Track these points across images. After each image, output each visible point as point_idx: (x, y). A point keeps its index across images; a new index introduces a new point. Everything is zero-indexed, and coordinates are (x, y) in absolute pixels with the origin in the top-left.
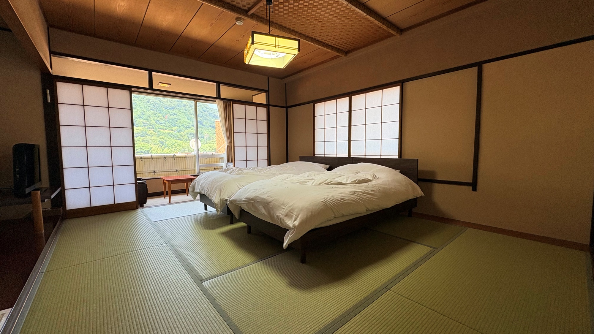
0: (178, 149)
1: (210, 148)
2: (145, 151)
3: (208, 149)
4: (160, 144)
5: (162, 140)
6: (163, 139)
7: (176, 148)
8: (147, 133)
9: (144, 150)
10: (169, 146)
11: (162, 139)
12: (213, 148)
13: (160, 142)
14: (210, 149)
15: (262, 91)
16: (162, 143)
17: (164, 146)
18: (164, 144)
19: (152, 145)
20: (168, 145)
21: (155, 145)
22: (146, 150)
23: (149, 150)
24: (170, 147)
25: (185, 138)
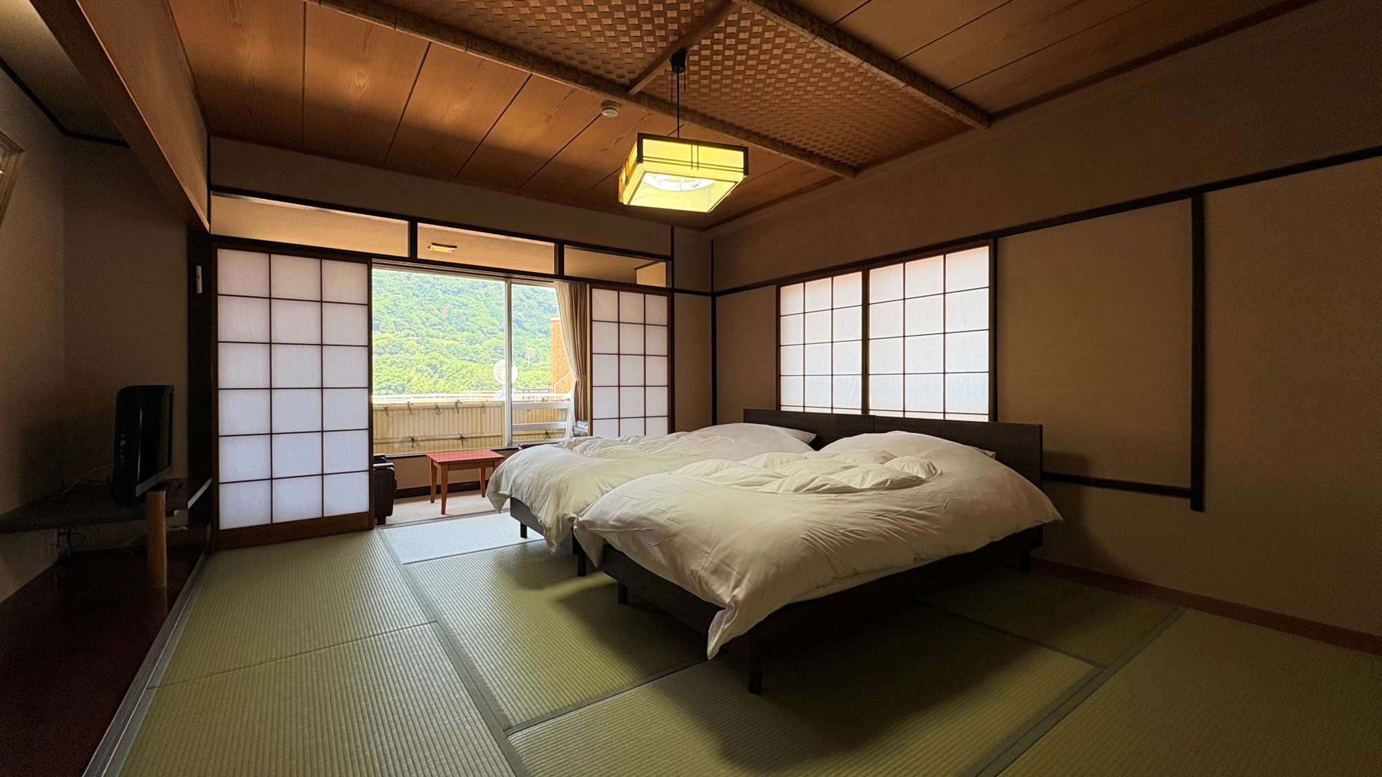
0: (468, 382)
1: (538, 379)
2: (396, 387)
3: (534, 382)
4: (430, 371)
5: (434, 362)
6: (437, 359)
7: (464, 381)
8: (403, 345)
9: (394, 383)
10: (448, 375)
11: (435, 360)
12: (543, 379)
13: (429, 365)
14: (538, 382)
15: (657, 258)
16: (434, 367)
17: (436, 376)
18: (439, 371)
19: (413, 373)
20: (446, 373)
21: (418, 374)
22: (399, 383)
23: (405, 382)
24: (450, 378)
25: (485, 357)
